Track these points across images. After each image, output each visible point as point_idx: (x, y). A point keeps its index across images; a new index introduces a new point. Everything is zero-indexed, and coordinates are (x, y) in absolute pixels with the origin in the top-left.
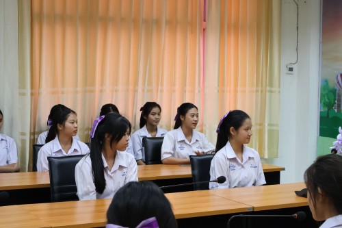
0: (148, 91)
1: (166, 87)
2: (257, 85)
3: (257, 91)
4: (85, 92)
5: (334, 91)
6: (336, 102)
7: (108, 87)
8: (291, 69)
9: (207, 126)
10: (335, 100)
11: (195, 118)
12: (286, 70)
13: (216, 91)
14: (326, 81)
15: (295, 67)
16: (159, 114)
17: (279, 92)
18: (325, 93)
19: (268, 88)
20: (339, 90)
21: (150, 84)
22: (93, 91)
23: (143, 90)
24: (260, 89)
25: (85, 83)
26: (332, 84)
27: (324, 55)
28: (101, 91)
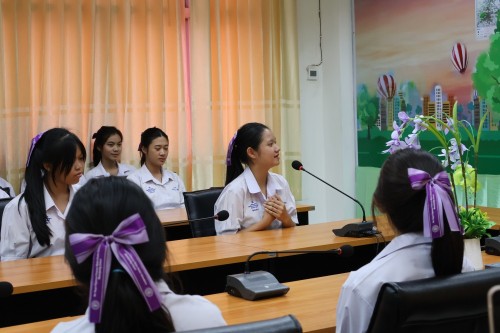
0: (110, 111)
1: (136, 105)
2: (267, 98)
3: (267, 106)
4: (16, 115)
5: (375, 101)
6: (380, 115)
7: (51, 107)
8: (313, 74)
9: (198, 158)
10: (377, 113)
11: (162, 151)
12: (307, 75)
13: (208, 107)
14: (364, 87)
15: (319, 70)
16: (119, 144)
17: (299, 106)
18: (363, 104)
19: (283, 101)
20: (383, 99)
21: (112, 100)
22: (28, 114)
23: (103, 111)
24: (270, 102)
25: (15, 103)
26: (373, 90)
27: (360, 52)
28: (41, 113)
